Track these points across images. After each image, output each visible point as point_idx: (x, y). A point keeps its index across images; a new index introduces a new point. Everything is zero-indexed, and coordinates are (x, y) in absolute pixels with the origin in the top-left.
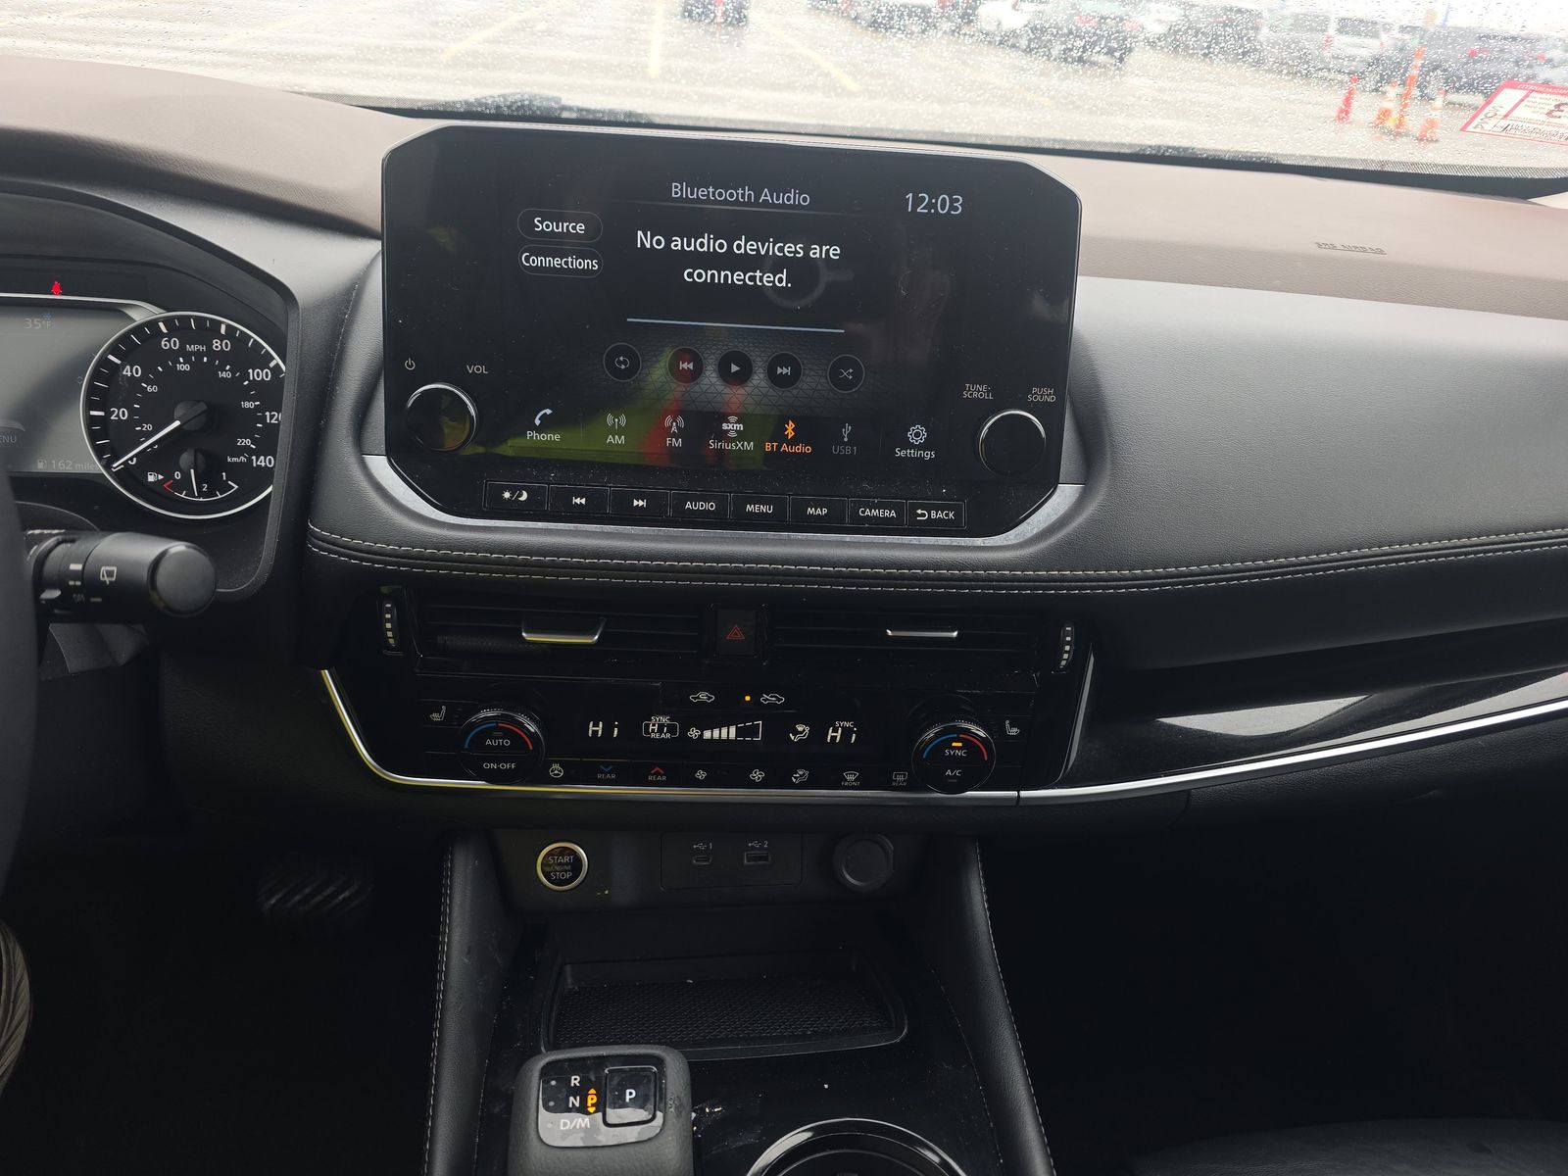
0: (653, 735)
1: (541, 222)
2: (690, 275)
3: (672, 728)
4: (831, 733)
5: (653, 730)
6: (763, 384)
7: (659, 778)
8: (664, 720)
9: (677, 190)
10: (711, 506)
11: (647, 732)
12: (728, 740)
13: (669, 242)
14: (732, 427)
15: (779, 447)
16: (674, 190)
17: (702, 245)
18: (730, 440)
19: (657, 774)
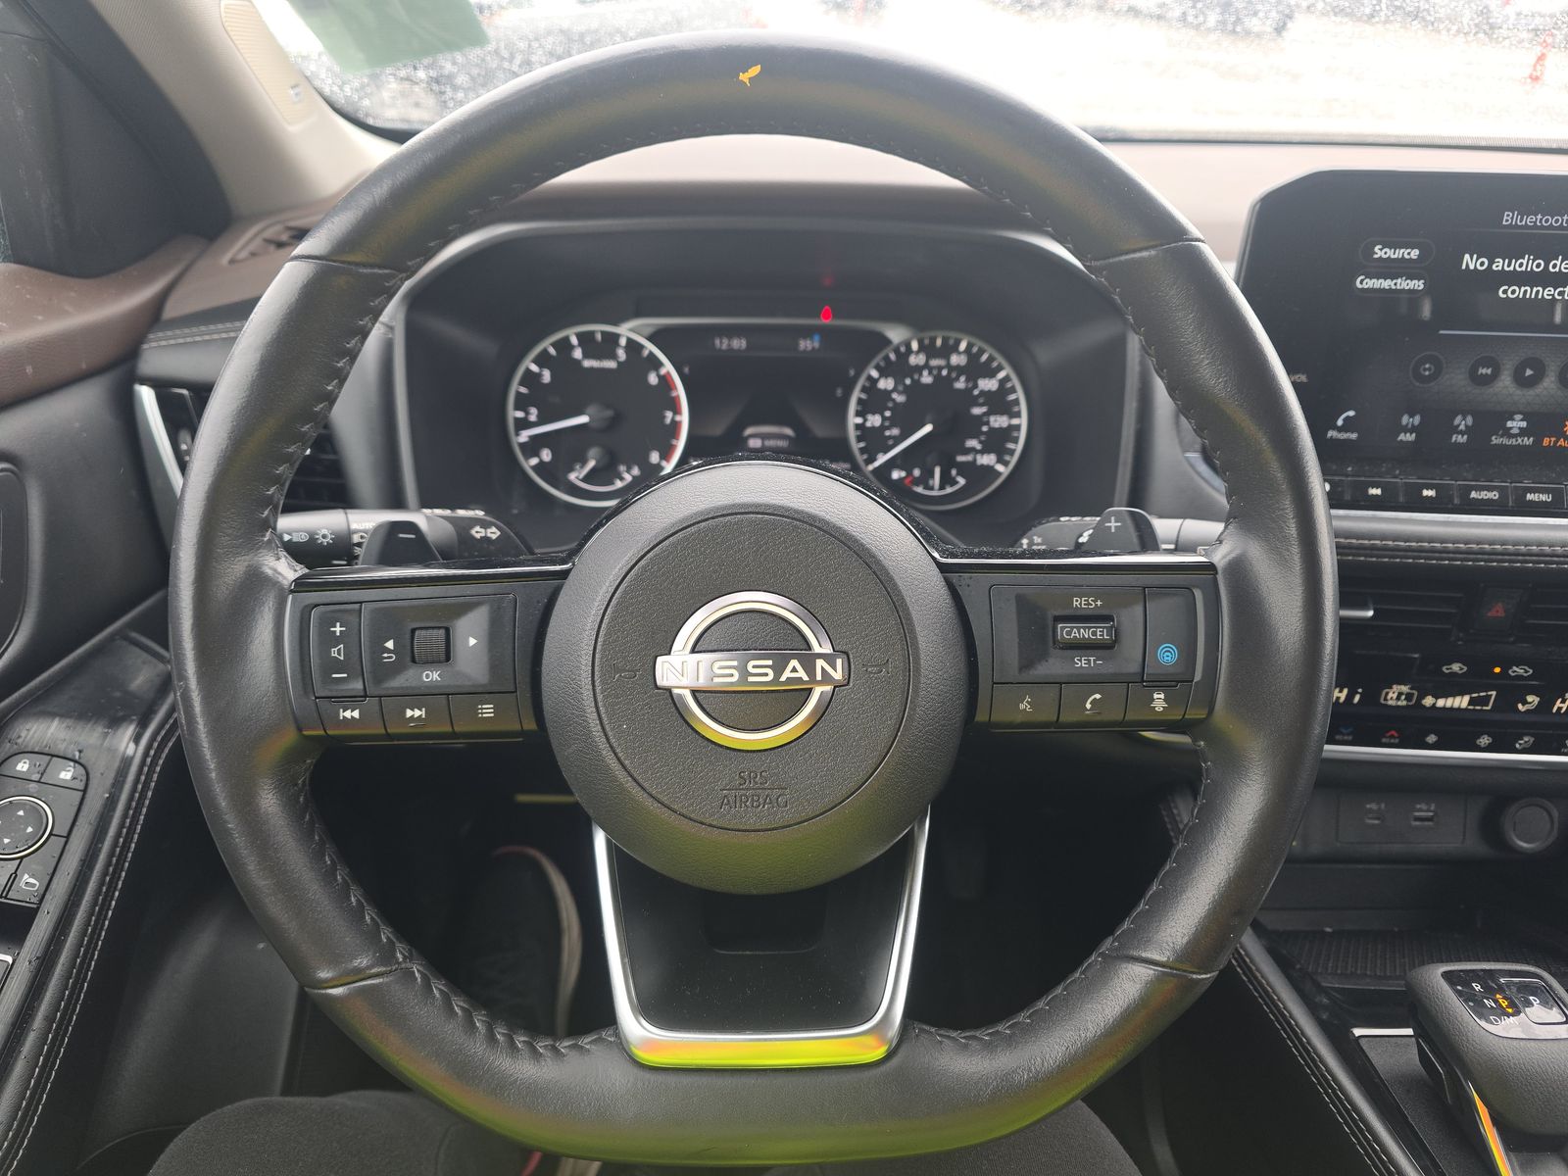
0: (1390, 703)
1: (1381, 250)
2: (1505, 292)
3: (1409, 697)
4: (1558, 704)
5: (1391, 698)
6: (1553, 386)
7: (1392, 741)
8: (1405, 689)
9: (1508, 218)
10: (1494, 495)
11: (1386, 699)
12: (1459, 709)
13: (1491, 263)
14: (1516, 424)
15: (1556, 442)
16: (1505, 218)
17: (1521, 265)
18: (1515, 436)
19: (1392, 736)
